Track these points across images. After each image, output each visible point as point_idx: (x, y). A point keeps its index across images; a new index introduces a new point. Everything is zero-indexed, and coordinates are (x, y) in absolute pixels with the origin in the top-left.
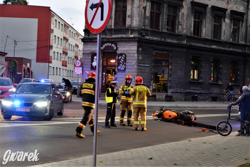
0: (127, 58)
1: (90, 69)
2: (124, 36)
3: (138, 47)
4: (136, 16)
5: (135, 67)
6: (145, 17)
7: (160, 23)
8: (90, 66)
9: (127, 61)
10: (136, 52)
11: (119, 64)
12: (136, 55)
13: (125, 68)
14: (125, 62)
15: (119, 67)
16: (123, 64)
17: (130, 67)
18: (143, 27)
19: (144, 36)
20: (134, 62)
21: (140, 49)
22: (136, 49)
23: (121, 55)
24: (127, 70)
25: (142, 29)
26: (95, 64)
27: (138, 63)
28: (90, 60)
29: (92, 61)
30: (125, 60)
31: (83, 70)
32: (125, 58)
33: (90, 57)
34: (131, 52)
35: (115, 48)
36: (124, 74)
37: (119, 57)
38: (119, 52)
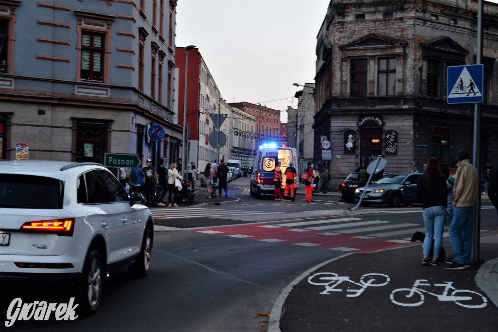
0: (399, 137)
1: (342, 152)
2: (393, 107)
3: (415, 122)
4: (410, 80)
5: (411, 148)
6: (421, 81)
7: (439, 88)
8: (343, 149)
9: (399, 141)
10: (412, 128)
11: (387, 145)
12: (412, 133)
13: (396, 151)
14: (396, 141)
15: (388, 149)
16: (393, 145)
17: (403, 149)
18: (419, 95)
19: (421, 107)
20: (409, 142)
21: (417, 124)
22: (412, 124)
23: (390, 132)
24: (399, 153)
25: (419, 98)
26: (350, 145)
27: (415, 144)
28: (343, 140)
29: (346, 141)
30: (396, 139)
31: (332, 154)
32: (396, 136)
33: (343, 136)
34: (405, 128)
35: (381, 123)
36: (395, 157)
37: (386, 135)
38: (386, 128)
